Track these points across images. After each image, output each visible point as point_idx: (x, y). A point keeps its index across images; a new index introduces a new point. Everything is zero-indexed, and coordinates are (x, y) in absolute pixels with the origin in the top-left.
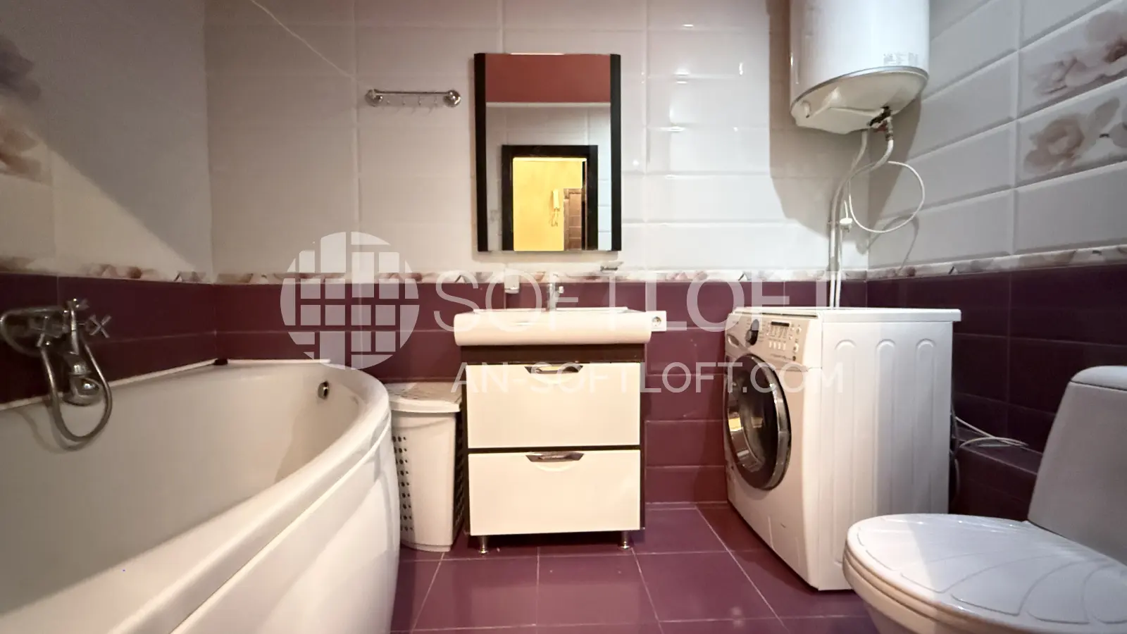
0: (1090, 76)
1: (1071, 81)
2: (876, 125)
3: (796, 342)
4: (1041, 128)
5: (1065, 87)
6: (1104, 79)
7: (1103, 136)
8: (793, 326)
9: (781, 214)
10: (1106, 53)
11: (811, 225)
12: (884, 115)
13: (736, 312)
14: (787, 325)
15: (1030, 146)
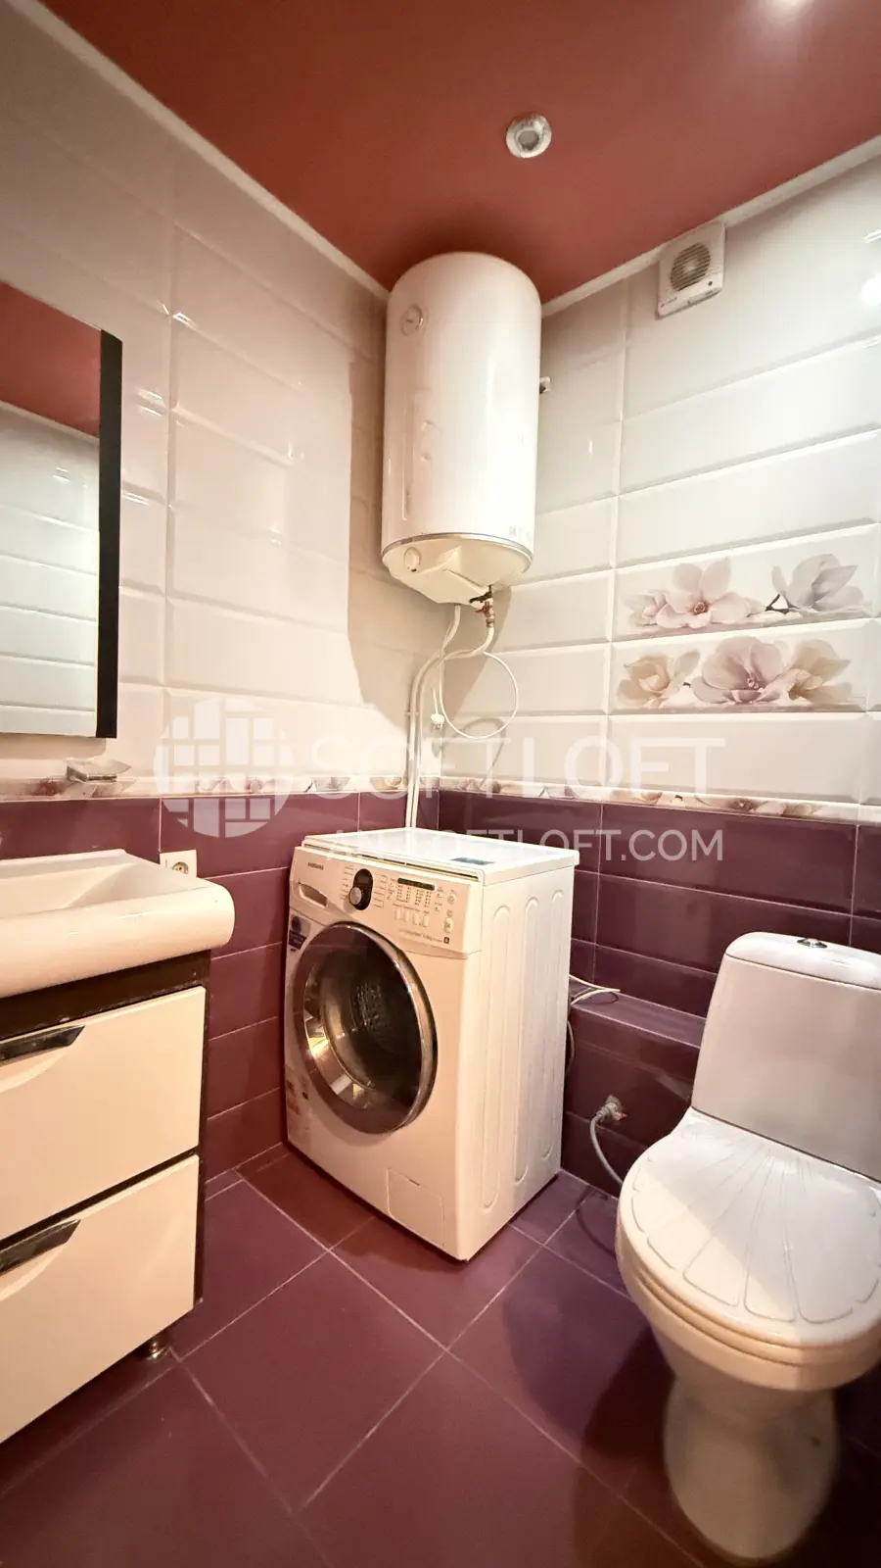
0: (676, 623)
1: (662, 620)
2: (479, 605)
3: (450, 916)
4: (633, 659)
5: (656, 624)
6: (686, 629)
7: (686, 684)
8: (440, 890)
9: (358, 697)
10: (690, 605)
11: (391, 717)
12: (488, 595)
13: (306, 845)
14: (430, 887)
15: (624, 675)
